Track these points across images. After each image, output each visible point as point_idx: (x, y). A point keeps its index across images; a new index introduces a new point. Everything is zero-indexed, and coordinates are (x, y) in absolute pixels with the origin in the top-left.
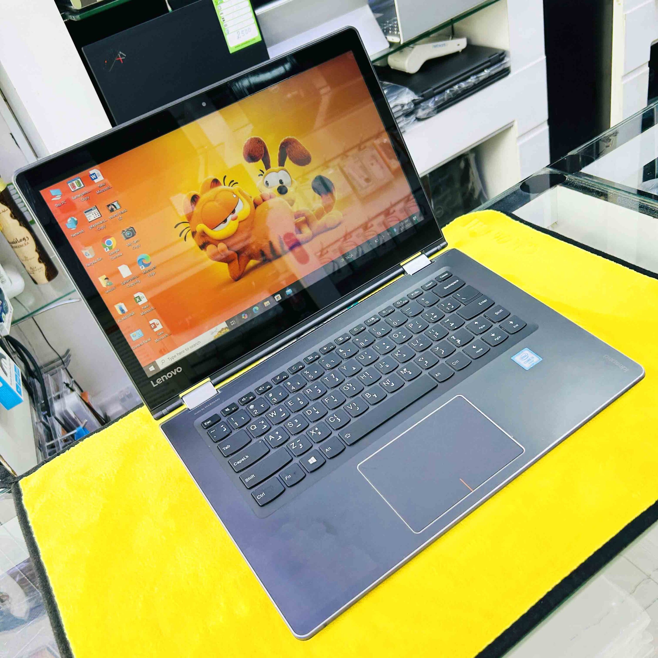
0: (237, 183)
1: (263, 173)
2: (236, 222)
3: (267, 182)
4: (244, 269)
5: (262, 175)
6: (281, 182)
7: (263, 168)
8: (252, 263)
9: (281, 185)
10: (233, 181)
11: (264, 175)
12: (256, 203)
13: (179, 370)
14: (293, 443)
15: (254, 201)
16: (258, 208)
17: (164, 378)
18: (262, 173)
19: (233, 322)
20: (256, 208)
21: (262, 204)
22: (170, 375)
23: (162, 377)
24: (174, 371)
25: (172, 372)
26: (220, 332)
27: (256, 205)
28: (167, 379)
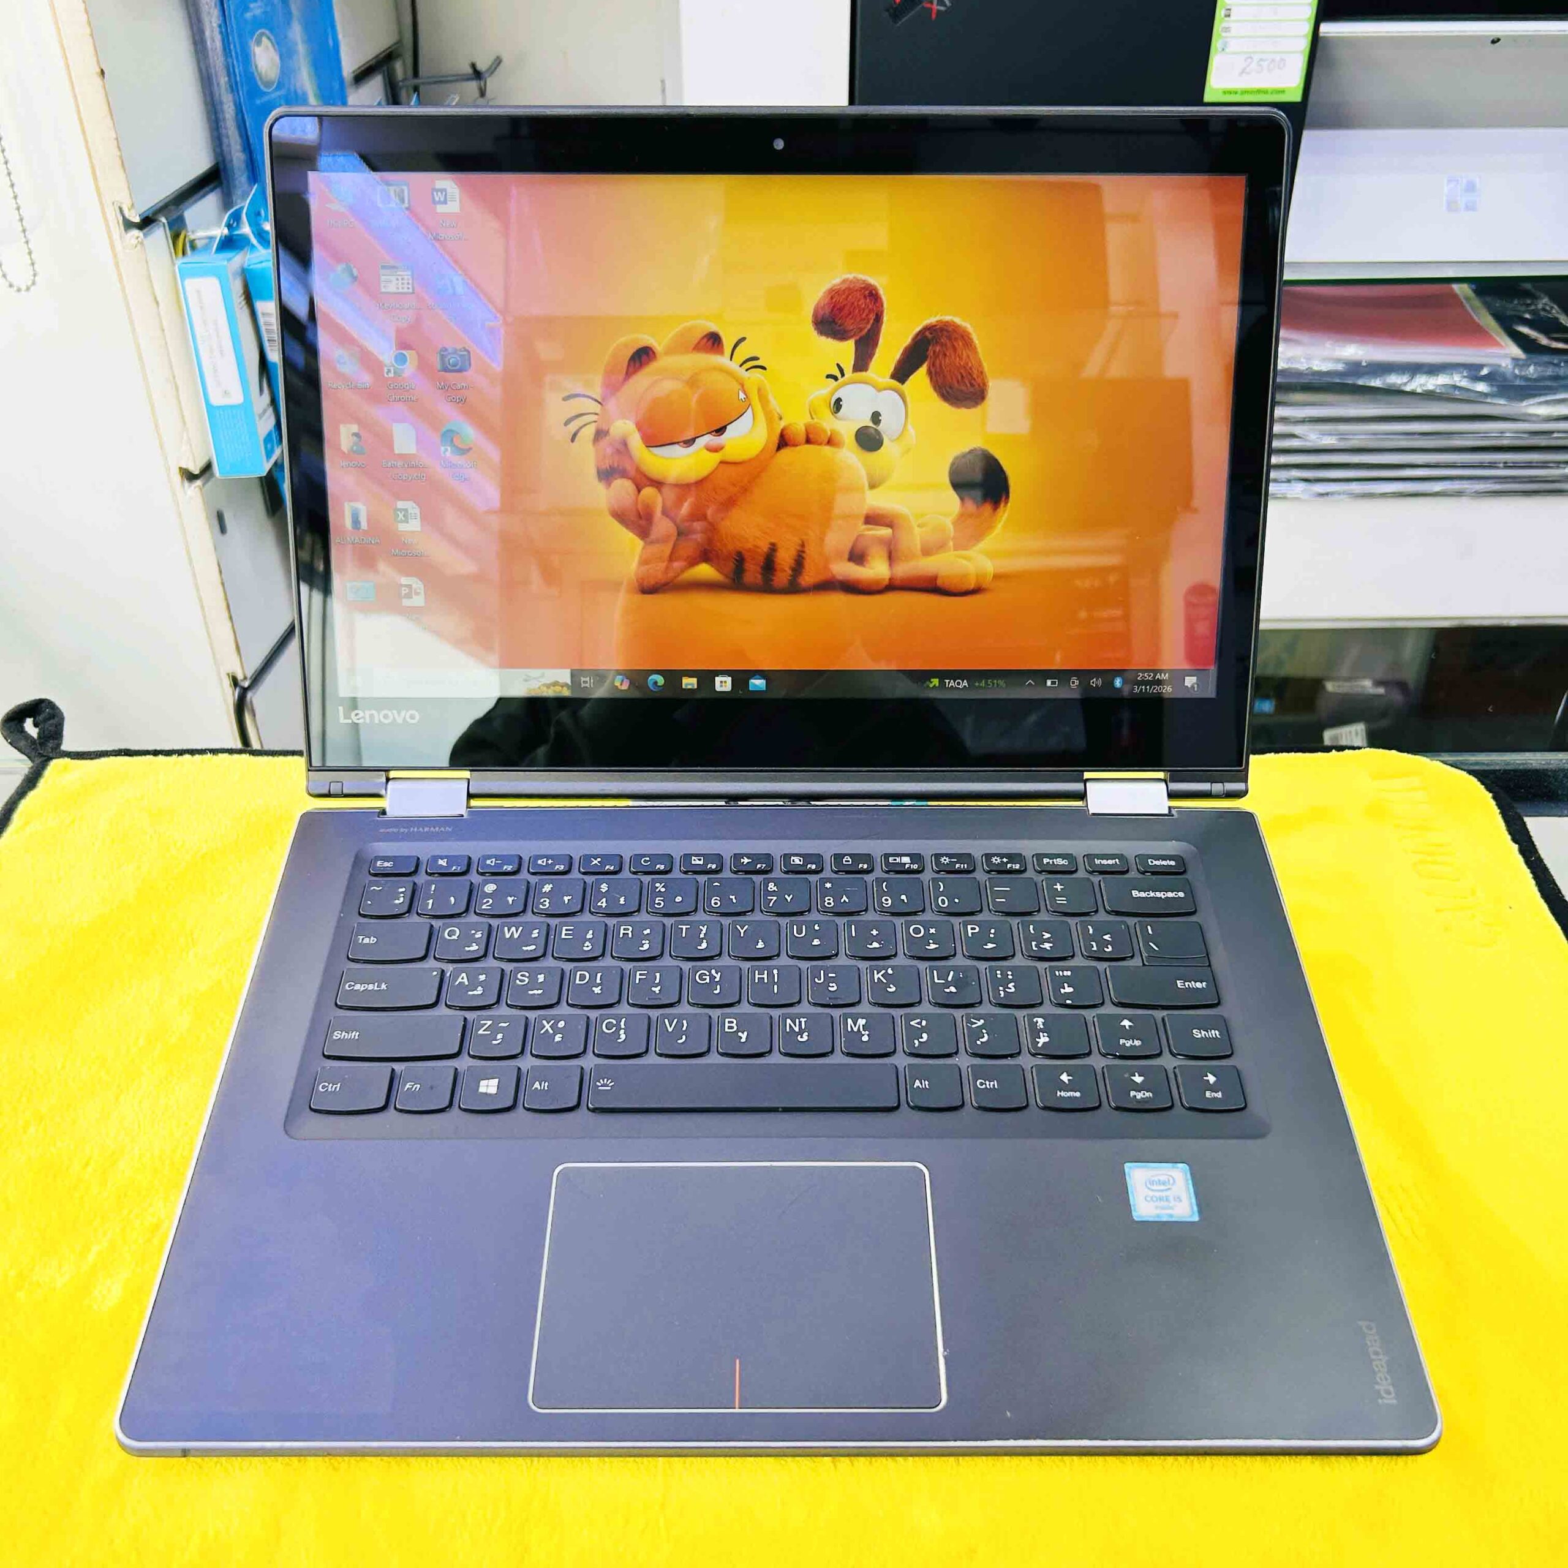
0: (764, 368)
1: (843, 375)
2: (716, 457)
3: (839, 400)
4: (678, 575)
5: (836, 378)
6: (876, 417)
7: (848, 364)
8: (705, 571)
9: (871, 424)
10: (756, 359)
11: (841, 380)
12: (787, 437)
13: (412, 717)
14: (489, 1023)
15: (783, 430)
16: (786, 452)
17: (372, 716)
18: (839, 375)
19: (588, 679)
20: (779, 448)
21: (798, 448)
22: (386, 717)
23: (368, 713)
24: (399, 713)
25: (395, 712)
26: (548, 686)
27: (784, 441)
28: (377, 721)
